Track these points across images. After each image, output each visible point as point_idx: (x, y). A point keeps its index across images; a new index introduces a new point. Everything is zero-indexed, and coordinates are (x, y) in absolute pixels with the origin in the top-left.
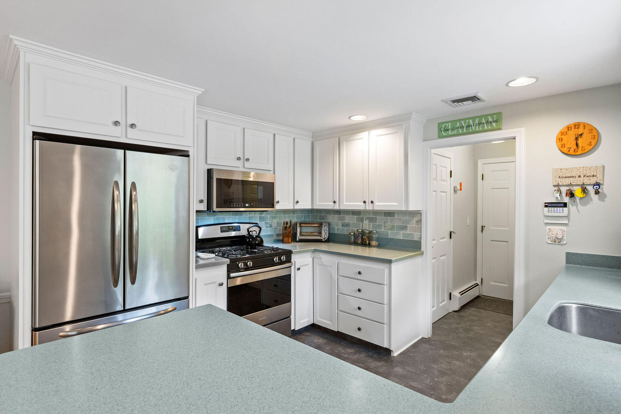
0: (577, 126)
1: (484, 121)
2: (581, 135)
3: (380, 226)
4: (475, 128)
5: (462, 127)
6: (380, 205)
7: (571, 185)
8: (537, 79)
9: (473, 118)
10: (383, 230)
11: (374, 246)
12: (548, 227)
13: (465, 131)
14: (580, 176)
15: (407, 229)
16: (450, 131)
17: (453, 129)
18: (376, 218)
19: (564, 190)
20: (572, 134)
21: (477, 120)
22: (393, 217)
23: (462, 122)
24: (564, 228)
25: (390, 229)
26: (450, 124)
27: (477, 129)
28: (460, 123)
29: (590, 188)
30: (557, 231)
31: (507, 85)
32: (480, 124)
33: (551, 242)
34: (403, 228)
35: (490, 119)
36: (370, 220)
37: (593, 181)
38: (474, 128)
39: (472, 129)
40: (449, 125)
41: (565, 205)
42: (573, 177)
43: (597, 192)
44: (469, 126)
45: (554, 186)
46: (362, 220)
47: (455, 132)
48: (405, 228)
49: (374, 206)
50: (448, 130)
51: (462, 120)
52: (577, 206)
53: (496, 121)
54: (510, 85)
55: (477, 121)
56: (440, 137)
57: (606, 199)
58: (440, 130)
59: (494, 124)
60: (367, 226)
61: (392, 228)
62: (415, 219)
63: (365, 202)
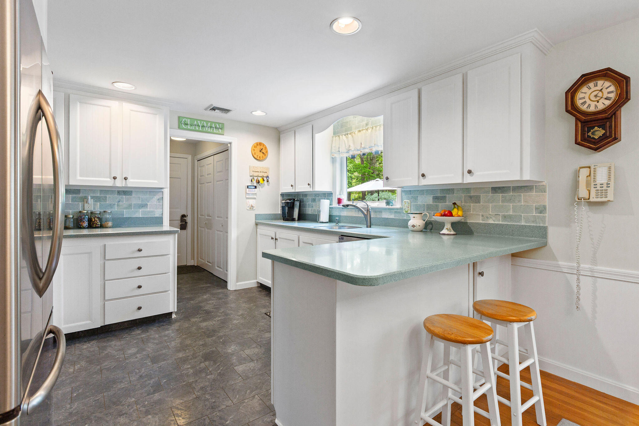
0: (260, 144)
1: (213, 126)
2: (262, 149)
3: (111, 206)
4: (208, 130)
5: (199, 126)
6: (132, 182)
7: (258, 176)
8: (266, 114)
9: (207, 122)
10: (116, 209)
11: (110, 227)
12: (248, 200)
13: (200, 129)
14: (261, 172)
15: (147, 207)
16: (189, 126)
17: (191, 125)
18: (106, 197)
19: (256, 178)
20: (259, 148)
21: (209, 123)
22: (131, 195)
23: (199, 122)
24: (254, 200)
25: (126, 208)
26: (189, 120)
27: (209, 130)
28: (197, 122)
29: (265, 179)
30: (252, 202)
31: (251, 112)
32: (211, 127)
33: (249, 209)
34: (142, 207)
35: (218, 126)
36: (95, 200)
37: (265, 175)
38: (207, 129)
39: (206, 129)
40: (188, 121)
41: (256, 187)
42: (258, 172)
43: (268, 181)
44: (203, 126)
45: (251, 176)
46: (84, 200)
47: (193, 128)
48: (145, 206)
49: (127, 183)
50: (187, 124)
51: (199, 120)
52: (259, 188)
53: (221, 129)
54: (253, 113)
55: (209, 124)
56: (179, 128)
57: (270, 185)
58: (180, 122)
59: (220, 130)
60: (91, 206)
61: (130, 206)
62: (157, 197)
63: (115, 178)
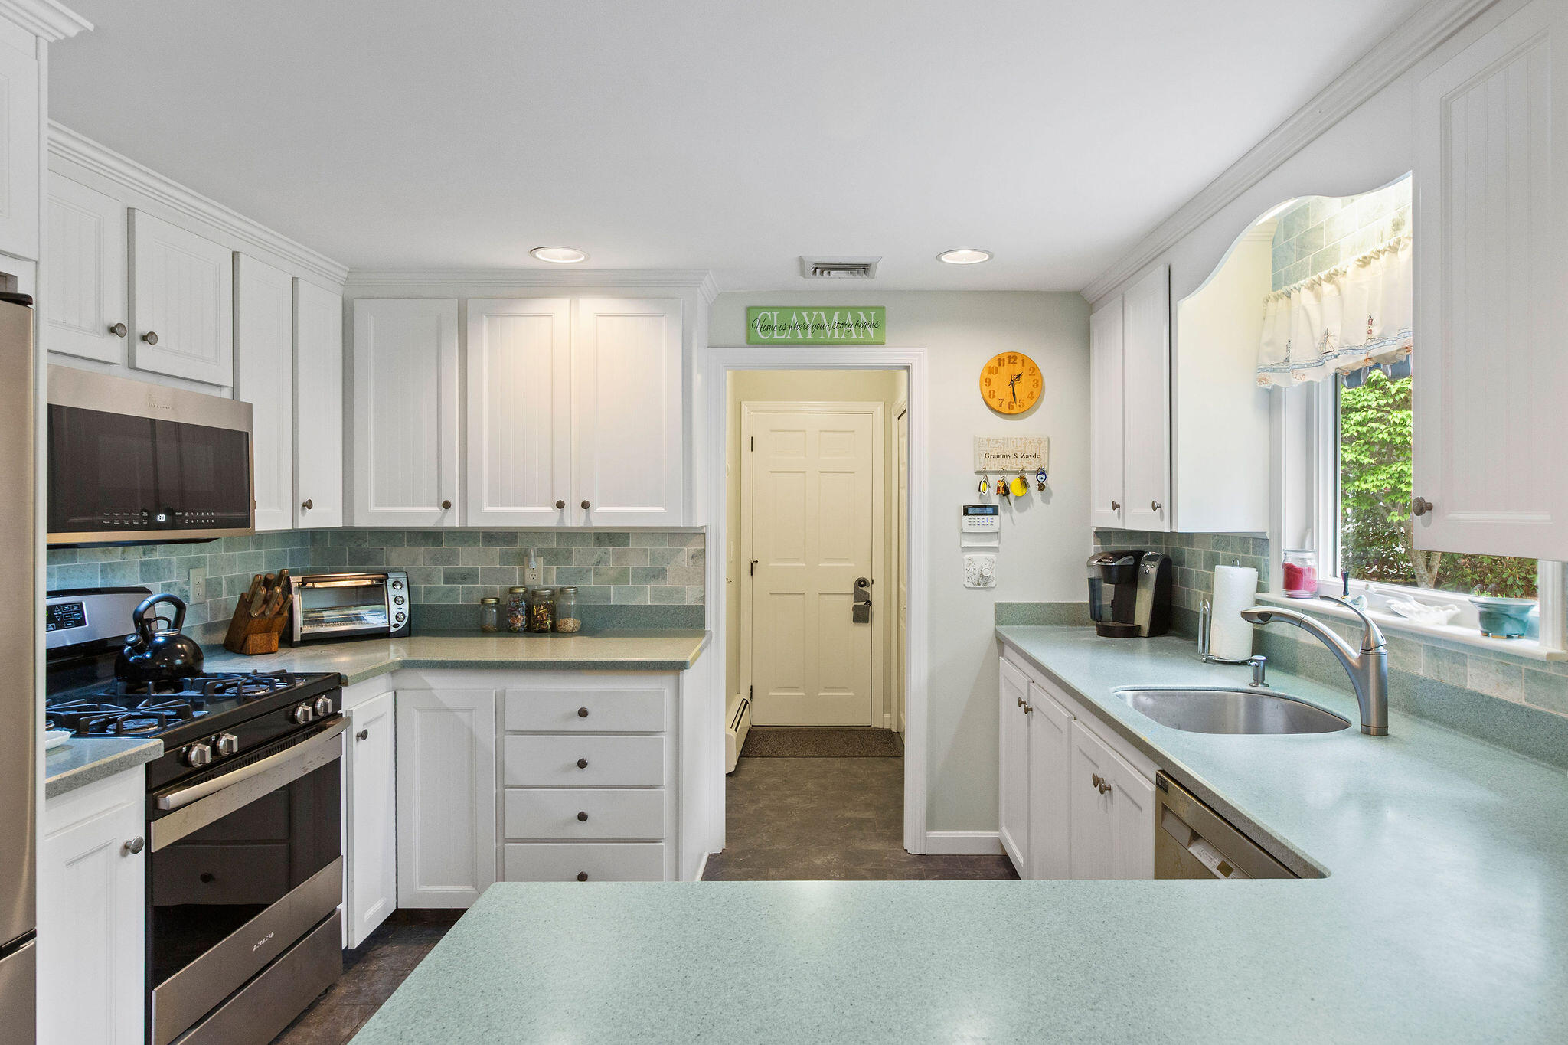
0: (1012, 358)
1: (849, 320)
2: (1019, 376)
3: (581, 574)
4: (833, 334)
5: (804, 327)
6: (606, 515)
7: (1003, 472)
8: (991, 257)
9: (829, 310)
10: (591, 583)
11: (572, 634)
12: (968, 555)
13: (810, 337)
14: (1016, 456)
15: (665, 578)
16: (775, 332)
17: (783, 328)
18: (570, 551)
19: (993, 480)
20: (1007, 372)
21: (836, 314)
22: (625, 546)
23: (805, 314)
24: (991, 555)
25: (615, 581)
26: (775, 314)
27: (836, 336)
28: (800, 316)
29: (1031, 479)
30: (981, 561)
31: (938, 257)
32: (842, 325)
33: (972, 586)
34: (654, 576)
35: (863, 319)
36: (548, 558)
37: (1035, 465)
38: (829, 333)
39: (825, 334)
40: (773, 316)
41: (995, 511)
42: (1006, 456)
43: (1041, 487)
44: (817, 326)
45: (978, 473)
46: (522, 558)
47: (787, 336)
48: (659, 574)
49: (591, 517)
50: (770, 328)
51: (805, 308)
52: (1011, 512)
53: (875, 325)
54: (944, 258)
55: (836, 317)
56: (752, 342)
57: (1052, 500)
58: (751, 325)
59: (871, 331)
60: (539, 575)
61: (622, 576)
62: (689, 550)
63: (560, 505)
